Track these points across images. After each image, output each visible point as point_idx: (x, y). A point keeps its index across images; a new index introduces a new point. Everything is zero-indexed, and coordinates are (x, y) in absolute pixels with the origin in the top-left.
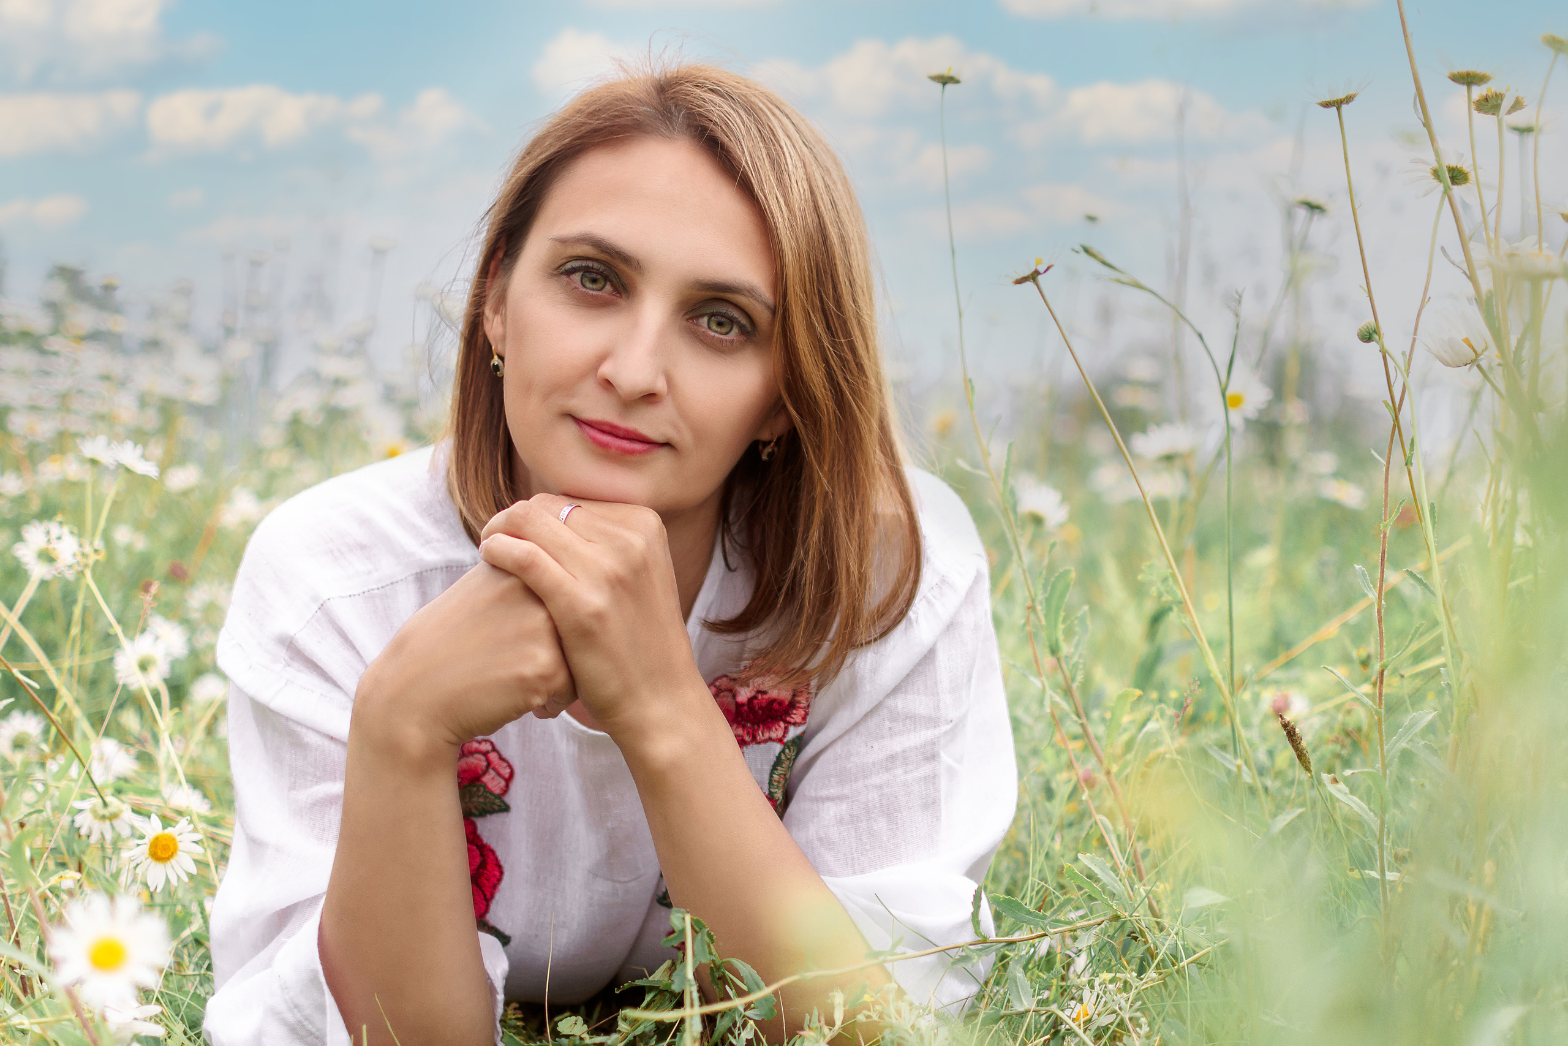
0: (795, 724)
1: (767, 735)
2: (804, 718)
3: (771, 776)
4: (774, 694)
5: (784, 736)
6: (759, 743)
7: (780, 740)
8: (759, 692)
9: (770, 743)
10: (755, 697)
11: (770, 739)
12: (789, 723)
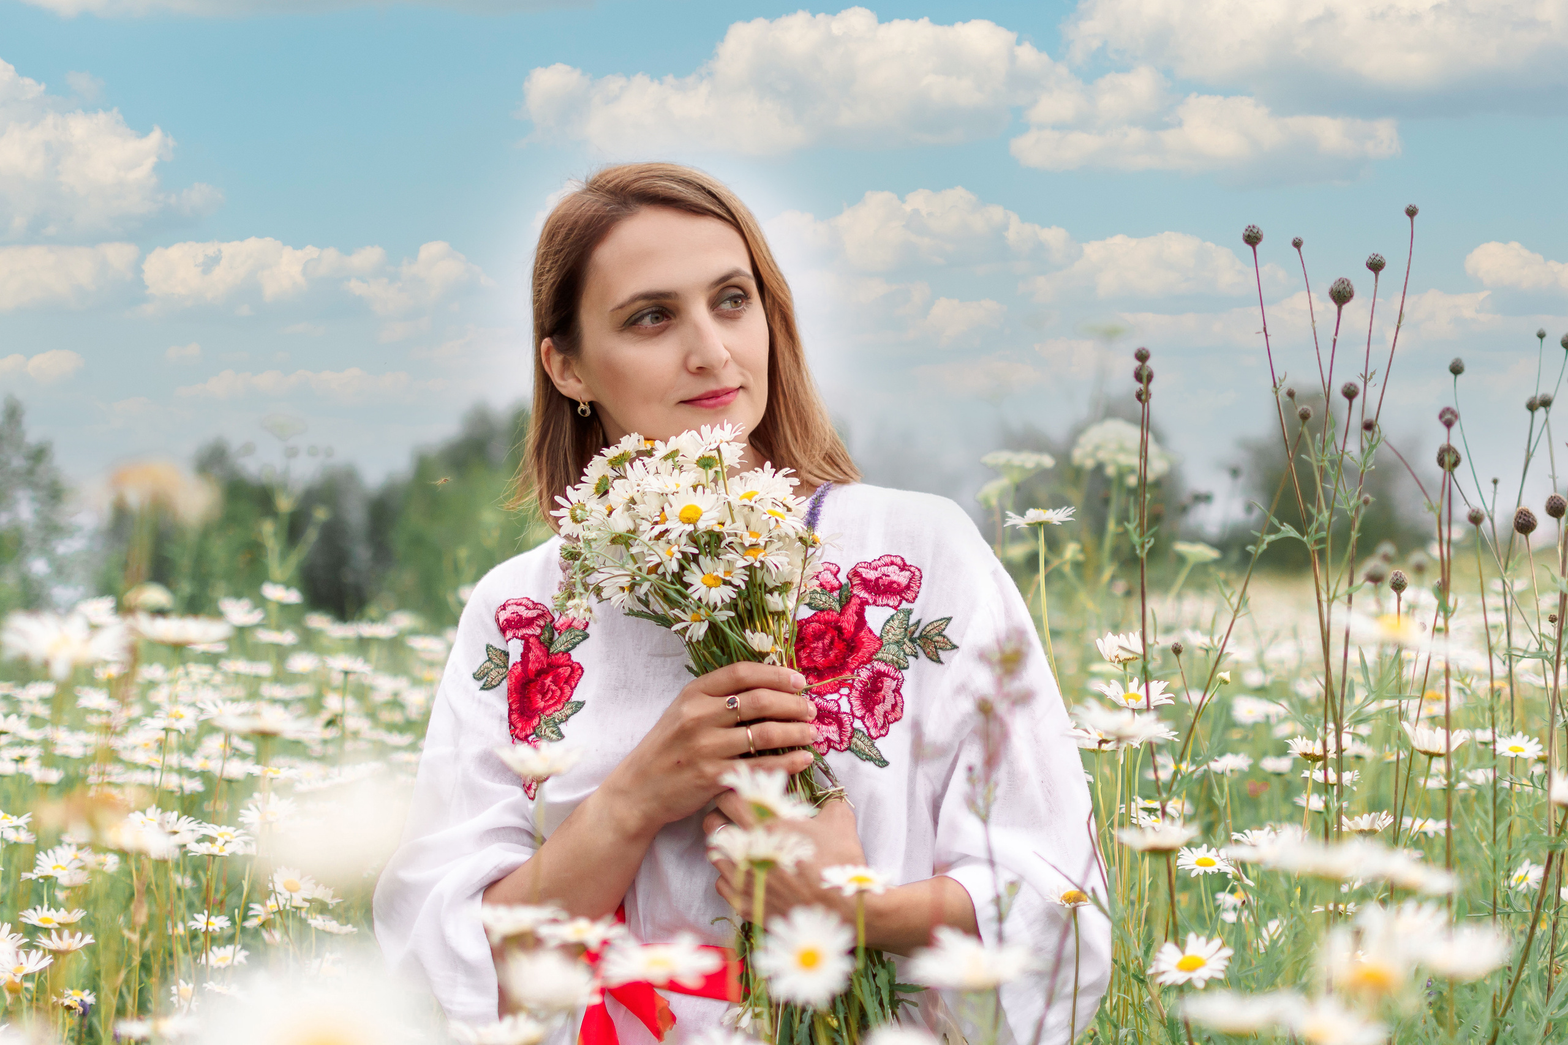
0: (907, 600)
1: (885, 602)
2: (914, 599)
3: (885, 625)
4: (894, 578)
5: (898, 606)
6: (878, 606)
7: (895, 608)
8: (884, 575)
9: (886, 608)
10: (881, 578)
11: (888, 605)
12: (904, 598)
